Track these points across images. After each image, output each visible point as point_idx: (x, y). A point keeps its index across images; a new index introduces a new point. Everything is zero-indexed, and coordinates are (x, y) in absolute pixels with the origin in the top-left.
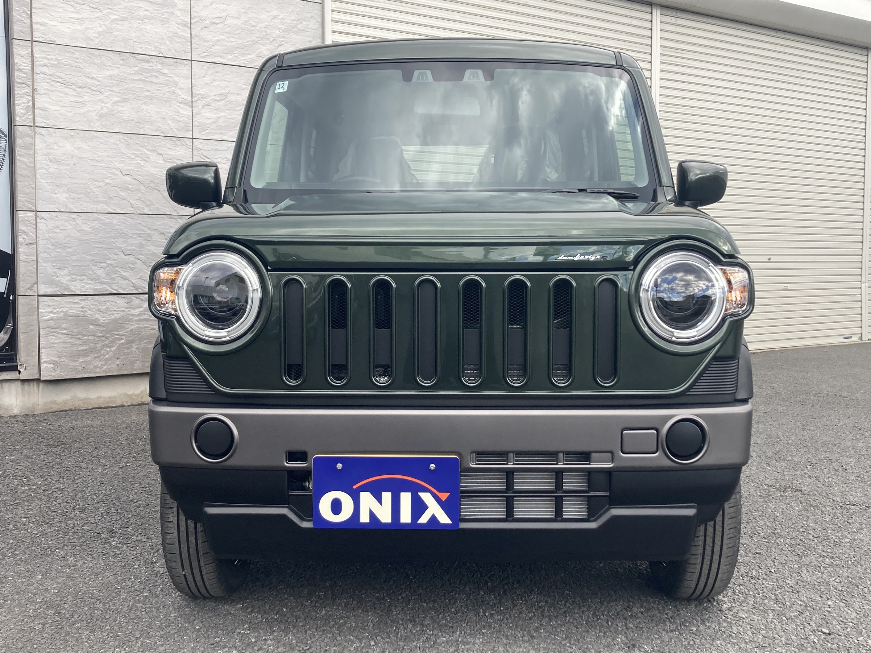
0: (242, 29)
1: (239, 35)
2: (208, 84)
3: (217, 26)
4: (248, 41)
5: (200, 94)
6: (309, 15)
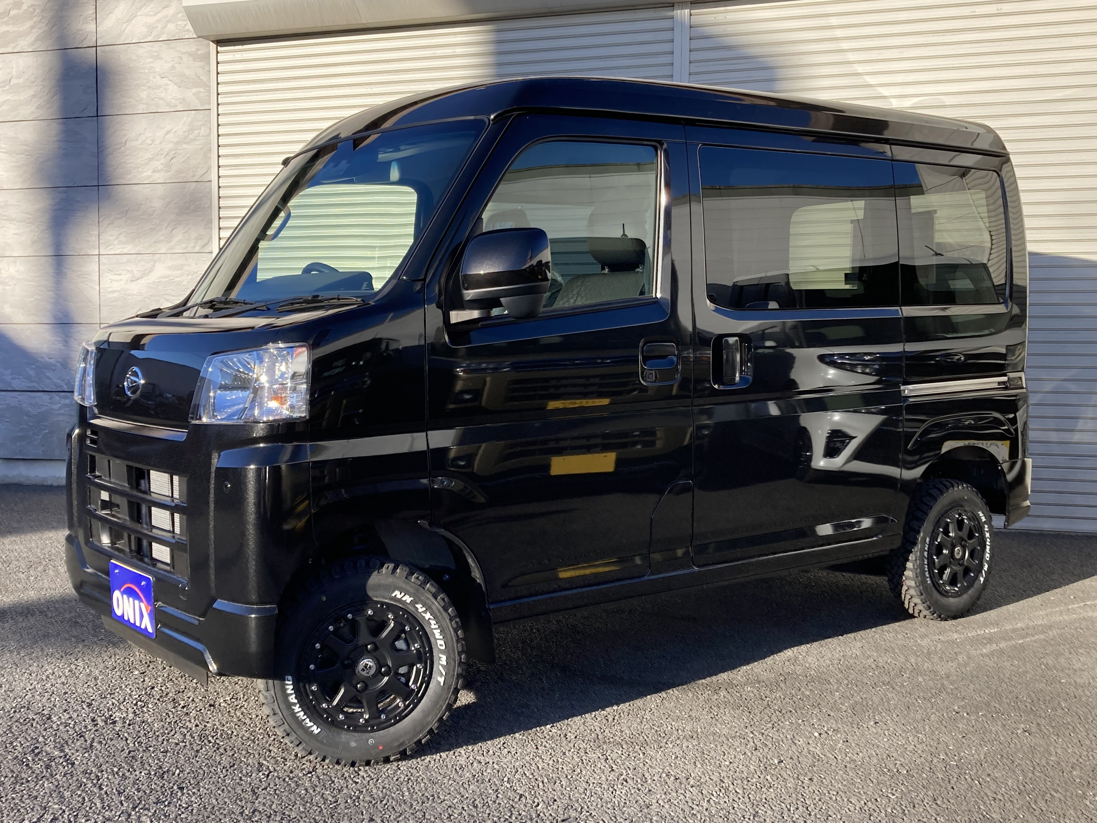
0: (140, 149)
1: (137, 156)
3: (119, 151)
4: (145, 160)
6: (200, 123)
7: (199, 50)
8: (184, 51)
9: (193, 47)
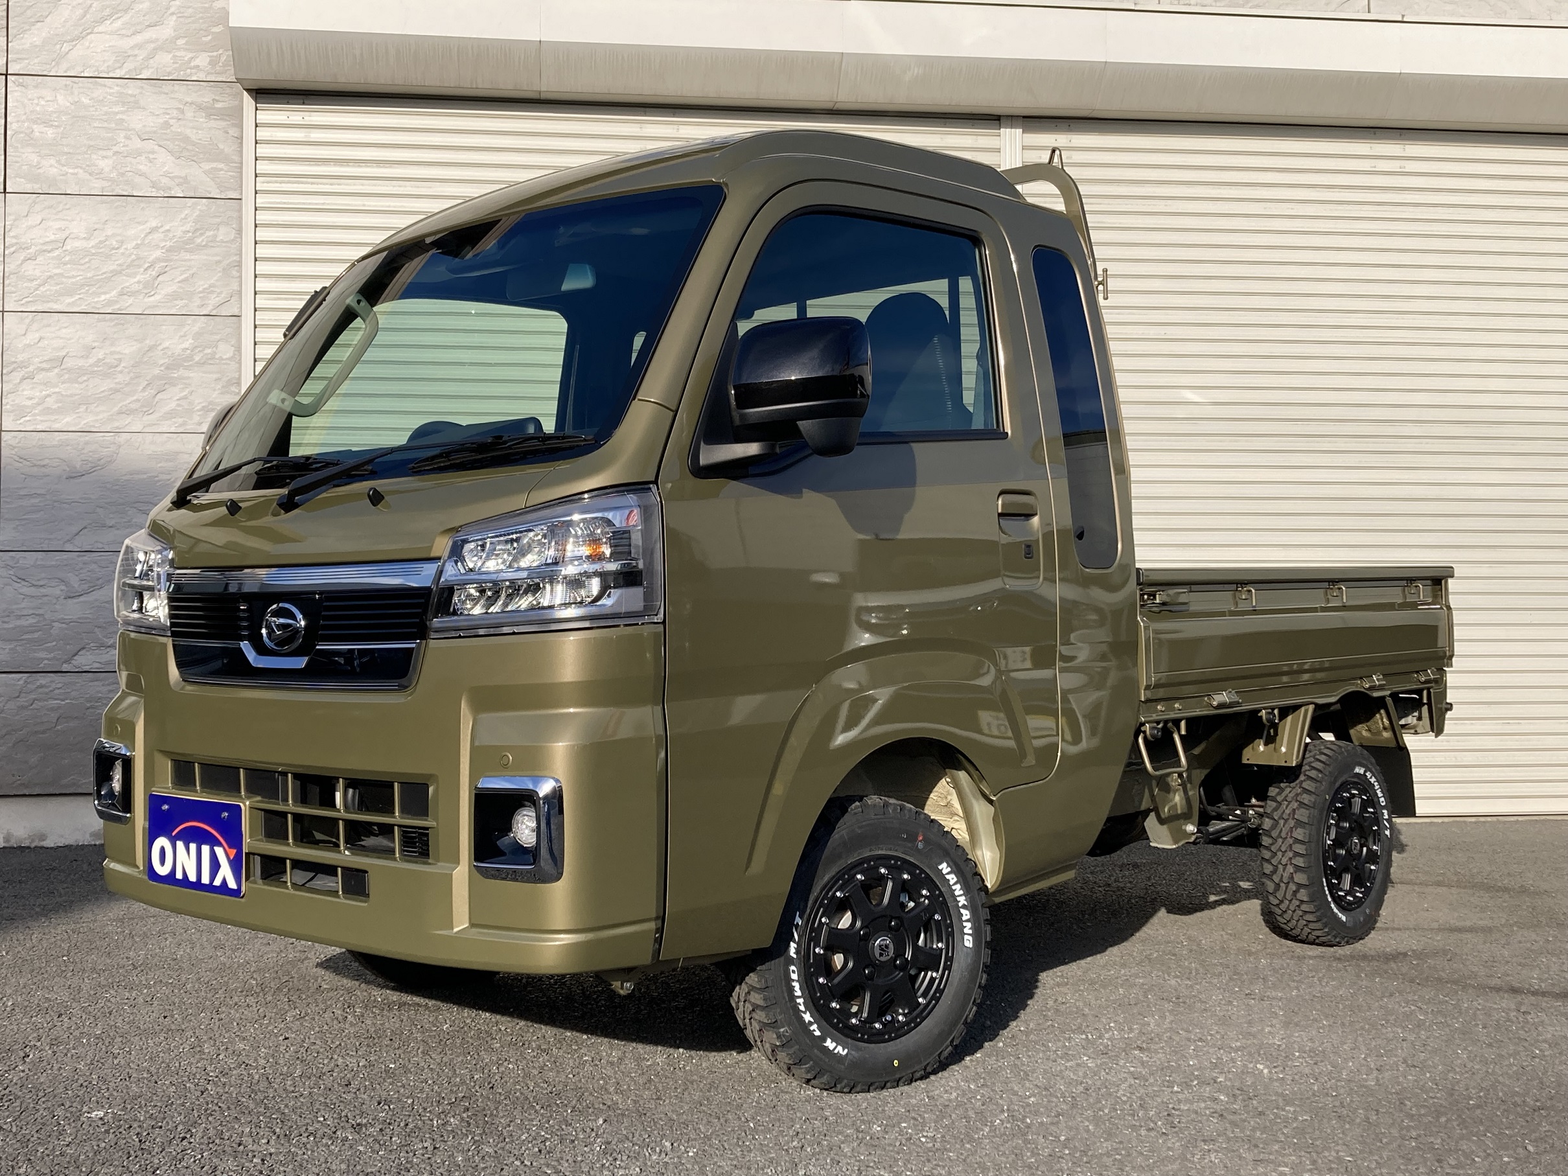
0: (93, 254)
1: (88, 265)
2: (29, 346)
3: (51, 255)
4: (104, 273)
5: (15, 362)
6: (218, 220)
7: (217, 101)
8: (189, 100)
9: (206, 96)
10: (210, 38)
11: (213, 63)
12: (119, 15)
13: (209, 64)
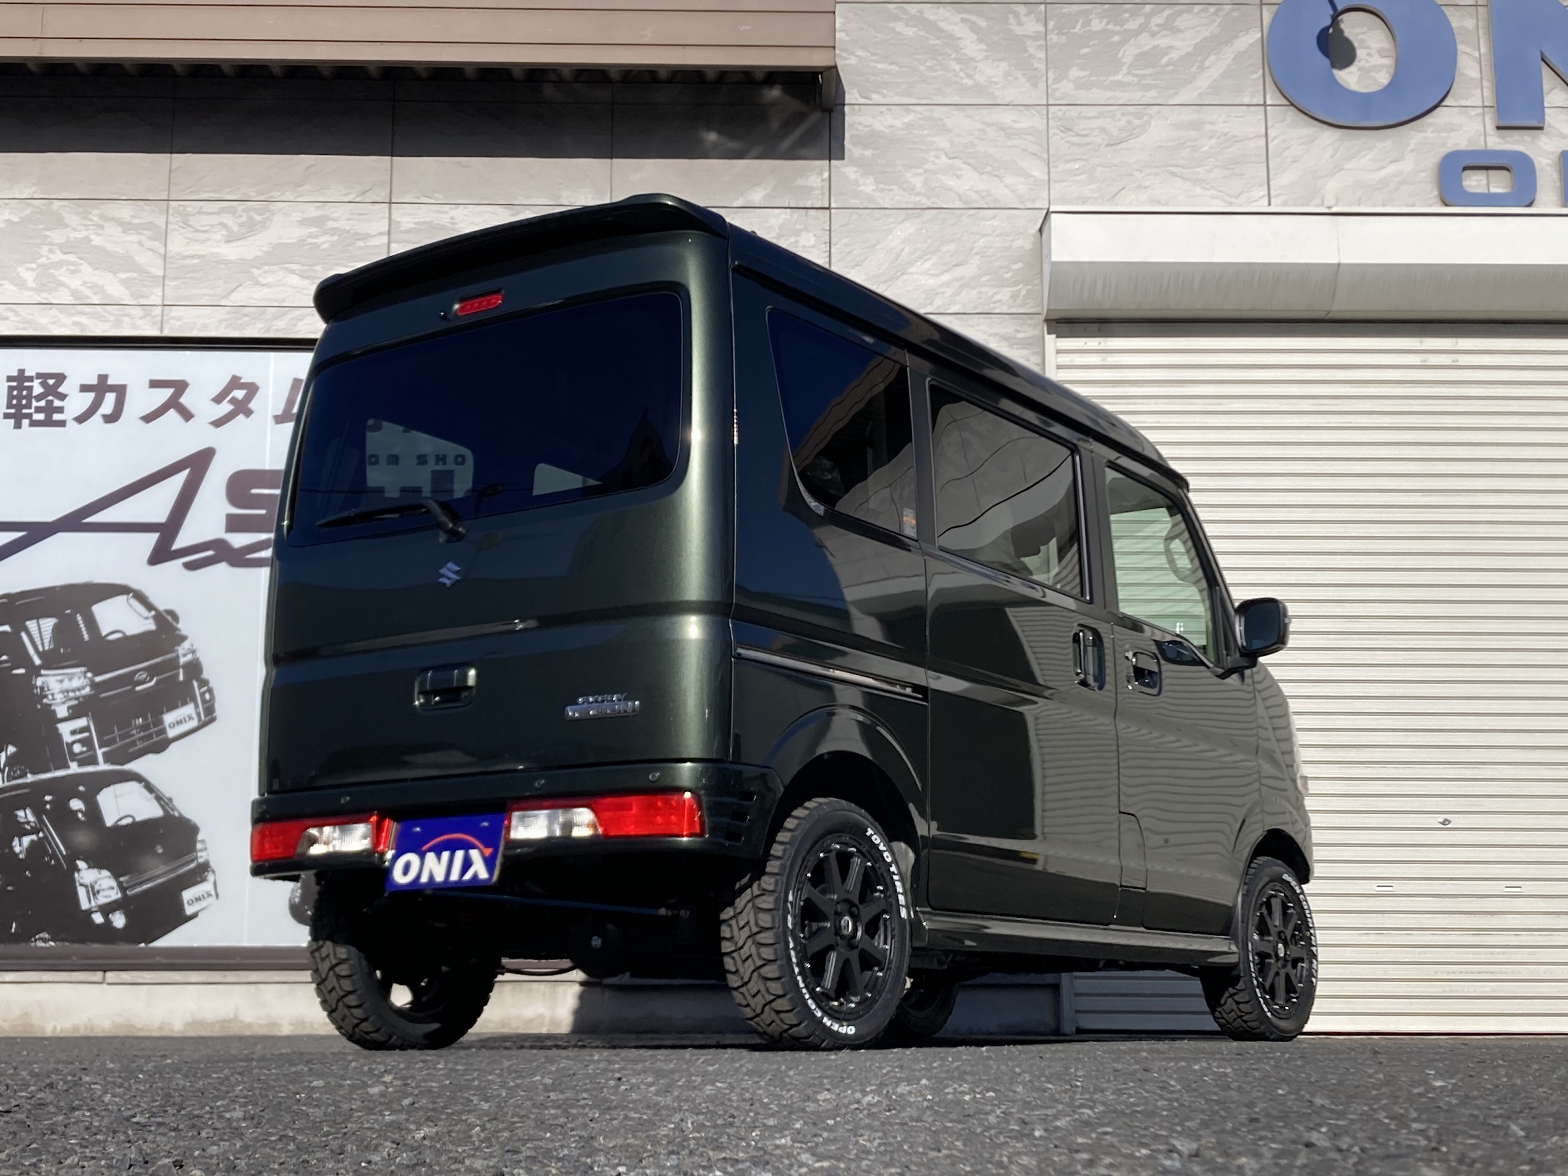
7: (1018, 331)
8: (994, 331)
9: (1008, 327)
10: (1010, 275)
11: (1014, 296)
12: (928, 257)
13: (1011, 297)
